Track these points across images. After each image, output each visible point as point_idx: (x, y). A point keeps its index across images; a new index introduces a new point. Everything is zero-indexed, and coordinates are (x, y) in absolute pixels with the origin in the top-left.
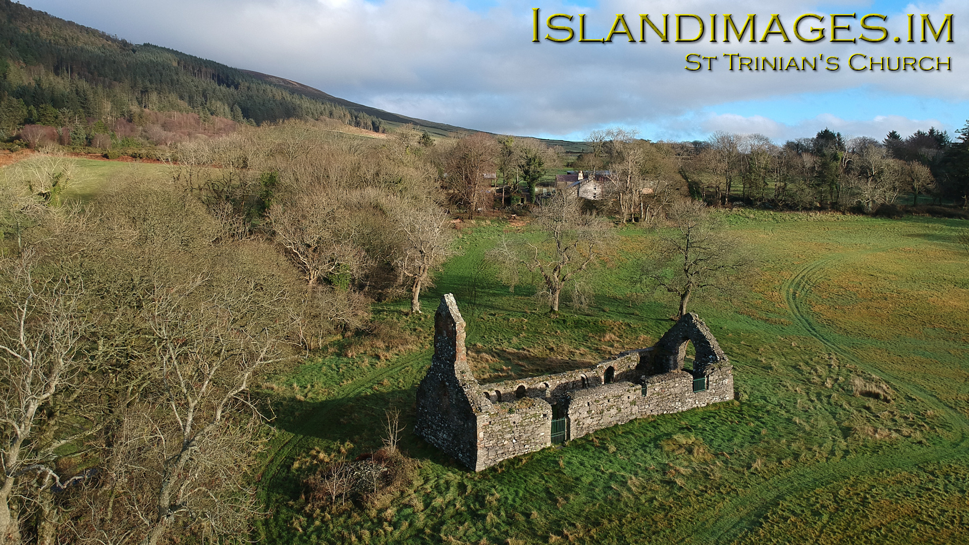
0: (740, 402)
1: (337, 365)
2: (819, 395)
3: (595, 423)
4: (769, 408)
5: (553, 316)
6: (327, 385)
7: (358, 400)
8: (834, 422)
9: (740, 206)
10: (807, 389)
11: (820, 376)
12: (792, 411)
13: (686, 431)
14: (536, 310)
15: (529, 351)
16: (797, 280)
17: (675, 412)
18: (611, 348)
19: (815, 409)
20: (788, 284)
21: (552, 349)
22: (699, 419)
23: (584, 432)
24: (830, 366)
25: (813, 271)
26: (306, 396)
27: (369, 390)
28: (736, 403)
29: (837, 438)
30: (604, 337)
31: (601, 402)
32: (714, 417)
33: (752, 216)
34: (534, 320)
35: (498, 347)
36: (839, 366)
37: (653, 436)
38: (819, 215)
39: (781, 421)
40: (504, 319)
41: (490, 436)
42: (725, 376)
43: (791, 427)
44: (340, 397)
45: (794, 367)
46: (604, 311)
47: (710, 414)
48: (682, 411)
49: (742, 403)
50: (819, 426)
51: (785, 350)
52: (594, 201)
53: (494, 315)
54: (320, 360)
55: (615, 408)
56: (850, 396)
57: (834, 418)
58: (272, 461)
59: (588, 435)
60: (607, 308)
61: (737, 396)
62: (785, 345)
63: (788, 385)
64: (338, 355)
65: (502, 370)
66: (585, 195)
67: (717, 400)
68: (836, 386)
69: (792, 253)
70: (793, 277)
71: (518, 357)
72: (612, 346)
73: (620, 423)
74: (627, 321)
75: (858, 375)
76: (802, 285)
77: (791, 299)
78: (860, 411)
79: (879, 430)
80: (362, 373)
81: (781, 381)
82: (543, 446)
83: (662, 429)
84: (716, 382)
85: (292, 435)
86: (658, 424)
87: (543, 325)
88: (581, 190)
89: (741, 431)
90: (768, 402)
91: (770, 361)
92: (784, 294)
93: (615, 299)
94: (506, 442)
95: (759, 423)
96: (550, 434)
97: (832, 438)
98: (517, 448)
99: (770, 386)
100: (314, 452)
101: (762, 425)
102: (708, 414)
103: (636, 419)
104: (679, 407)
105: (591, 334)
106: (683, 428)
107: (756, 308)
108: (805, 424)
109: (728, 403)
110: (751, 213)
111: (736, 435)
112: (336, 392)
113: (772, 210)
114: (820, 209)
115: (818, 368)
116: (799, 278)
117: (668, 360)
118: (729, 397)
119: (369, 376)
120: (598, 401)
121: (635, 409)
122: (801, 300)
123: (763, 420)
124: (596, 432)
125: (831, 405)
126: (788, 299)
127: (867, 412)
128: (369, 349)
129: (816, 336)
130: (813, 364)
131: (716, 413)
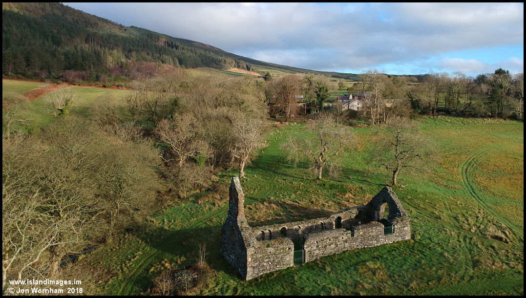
0: (415, 240)
1: (191, 209)
2: (465, 237)
3: (321, 253)
4: (431, 245)
5: (318, 181)
6: (183, 221)
7: (196, 230)
8: (470, 256)
9: (443, 115)
10: (459, 233)
11: (469, 225)
12: (445, 248)
13: (376, 259)
14: (310, 177)
15: (299, 203)
16: (469, 161)
17: (373, 246)
18: (347, 203)
19: (460, 247)
20: (463, 164)
21: (312, 202)
22: (386, 251)
23: (314, 258)
24: (477, 217)
25: (480, 155)
26: (169, 227)
27: (204, 225)
28: (412, 241)
29: (468, 267)
30: (345, 195)
31: (325, 241)
32: (395, 251)
33: (449, 120)
34: (306, 184)
35: (282, 200)
36: (483, 218)
37: (355, 262)
38: (490, 120)
39: (436, 254)
40: (290, 183)
41: (255, 261)
42: (405, 225)
43: (441, 259)
44: (188, 228)
45: (455, 218)
46: (349, 179)
47: (392, 249)
48: (377, 246)
49: (415, 241)
50: (459, 259)
51: (453, 206)
52: (357, 112)
53: (285, 180)
54: (183, 205)
55: (334, 244)
56: (485, 238)
57: (470, 254)
58: (140, 267)
59: (316, 260)
60: (351, 177)
61: (413, 237)
62: (453, 203)
63: (447, 230)
64: (194, 202)
65: (280, 215)
66: (352, 108)
67: (400, 239)
68: (478, 231)
69: (469, 144)
70: (468, 159)
71: (292, 206)
72: (348, 201)
73: (337, 253)
74: (361, 185)
75: (494, 224)
76: (472, 164)
77: (464, 173)
78: (488, 249)
79: (496, 263)
80: (203, 214)
81: (444, 227)
82: (288, 266)
83: (361, 257)
84: (399, 229)
85: (156, 250)
86: (360, 254)
87: (312, 187)
88: (350, 105)
89: (409, 260)
90: (431, 241)
91: (441, 213)
92: (460, 169)
93: (358, 171)
94: (265, 264)
95: (422, 256)
96: (293, 259)
97: (466, 268)
98: (272, 267)
99: (436, 230)
100: (163, 262)
101: (424, 257)
102: (393, 248)
103: (347, 251)
104: (375, 243)
105: (338, 194)
106: (374, 258)
107: (442, 178)
108: (450, 257)
109: (406, 241)
110: (449, 119)
111: (405, 264)
112: (186, 225)
113: (462, 117)
114: (491, 117)
115: (469, 219)
116: (471, 160)
117: (374, 214)
118: (408, 237)
119: (207, 215)
120: (323, 240)
121: (347, 245)
122: (470, 173)
123: (425, 254)
124: (321, 258)
125: (471, 244)
126: (462, 173)
127: (492, 250)
128: (211, 199)
129: (474, 197)
130: (467, 216)
131: (398, 248)
